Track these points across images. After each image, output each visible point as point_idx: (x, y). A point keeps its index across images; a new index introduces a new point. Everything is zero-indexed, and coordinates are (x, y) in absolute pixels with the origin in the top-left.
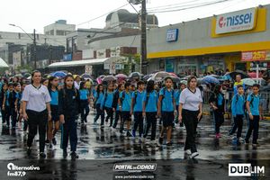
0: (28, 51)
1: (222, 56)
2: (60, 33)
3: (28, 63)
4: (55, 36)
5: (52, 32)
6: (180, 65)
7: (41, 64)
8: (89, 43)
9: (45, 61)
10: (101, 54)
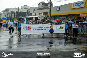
0: (16, 13)
1: (73, 15)
3: (16, 17)
5: (23, 8)
8: (34, 11)
9: (21, 16)
10: (37, 14)
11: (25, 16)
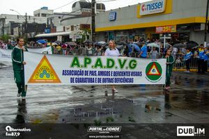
0: (23, 26)
1: (143, 30)
2: (44, 15)
3: (23, 34)
4: (41, 17)
5: (39, 15)
6: (117, 35)
7: (31, 35)
8: (61, 21)
9: (33, 33)
10: (68, 29)
11: (42, 32)
